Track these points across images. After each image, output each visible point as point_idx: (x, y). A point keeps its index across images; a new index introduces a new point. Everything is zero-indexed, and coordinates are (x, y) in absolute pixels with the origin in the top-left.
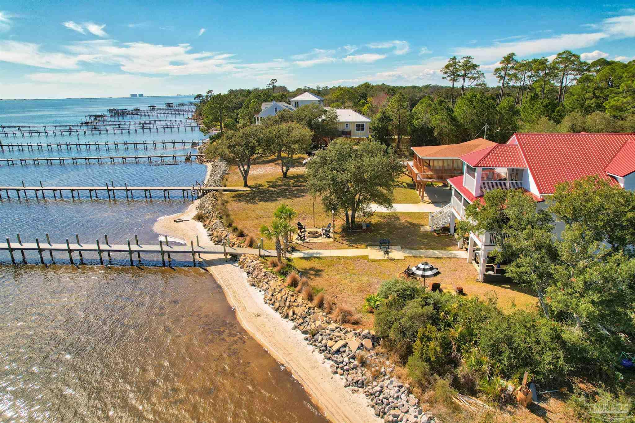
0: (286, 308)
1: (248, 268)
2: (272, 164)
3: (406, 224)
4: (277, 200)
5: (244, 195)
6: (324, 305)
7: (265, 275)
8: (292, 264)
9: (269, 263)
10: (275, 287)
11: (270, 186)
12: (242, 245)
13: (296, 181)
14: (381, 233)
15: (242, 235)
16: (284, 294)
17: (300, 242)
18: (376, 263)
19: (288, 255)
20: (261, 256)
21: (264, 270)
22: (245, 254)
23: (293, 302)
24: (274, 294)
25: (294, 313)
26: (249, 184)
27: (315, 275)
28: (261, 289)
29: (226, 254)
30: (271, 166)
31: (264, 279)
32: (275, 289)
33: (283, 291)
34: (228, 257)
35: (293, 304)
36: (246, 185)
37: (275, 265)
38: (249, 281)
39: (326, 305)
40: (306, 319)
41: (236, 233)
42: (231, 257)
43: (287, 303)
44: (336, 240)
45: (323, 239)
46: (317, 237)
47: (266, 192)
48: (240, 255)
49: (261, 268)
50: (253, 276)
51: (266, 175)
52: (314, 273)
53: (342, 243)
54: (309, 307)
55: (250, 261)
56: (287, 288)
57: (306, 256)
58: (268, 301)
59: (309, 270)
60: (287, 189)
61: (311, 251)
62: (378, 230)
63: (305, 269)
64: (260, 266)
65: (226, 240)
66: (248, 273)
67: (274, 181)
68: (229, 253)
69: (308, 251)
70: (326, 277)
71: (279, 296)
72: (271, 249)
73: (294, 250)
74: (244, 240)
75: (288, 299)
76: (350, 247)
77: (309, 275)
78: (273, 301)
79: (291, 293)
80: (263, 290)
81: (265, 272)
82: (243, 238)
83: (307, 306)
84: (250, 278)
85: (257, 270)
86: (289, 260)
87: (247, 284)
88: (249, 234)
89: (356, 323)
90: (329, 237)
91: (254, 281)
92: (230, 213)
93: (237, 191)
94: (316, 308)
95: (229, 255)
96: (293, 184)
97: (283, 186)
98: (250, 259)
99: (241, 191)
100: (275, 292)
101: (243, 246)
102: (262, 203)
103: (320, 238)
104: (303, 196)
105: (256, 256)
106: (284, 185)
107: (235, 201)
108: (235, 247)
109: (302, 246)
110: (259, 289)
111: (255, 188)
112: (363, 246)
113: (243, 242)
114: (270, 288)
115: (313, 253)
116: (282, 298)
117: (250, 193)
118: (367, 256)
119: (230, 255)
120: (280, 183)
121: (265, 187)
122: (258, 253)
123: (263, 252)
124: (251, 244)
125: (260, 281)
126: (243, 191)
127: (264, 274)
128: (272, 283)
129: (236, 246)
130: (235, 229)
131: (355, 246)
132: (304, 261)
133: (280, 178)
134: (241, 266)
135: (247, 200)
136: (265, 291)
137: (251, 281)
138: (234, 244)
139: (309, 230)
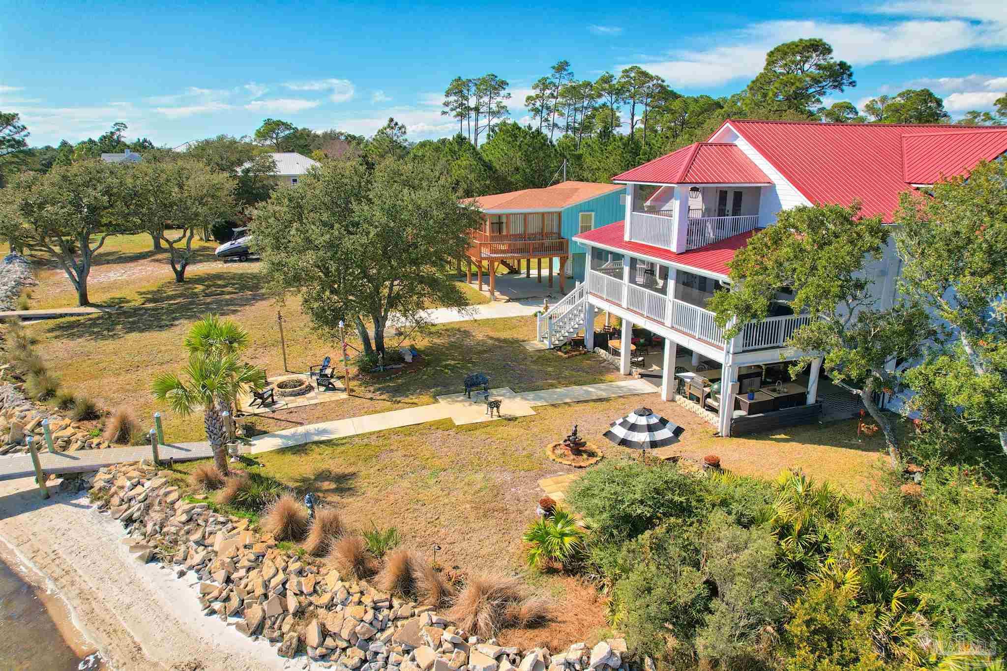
0: (289, 619)
1: (125, 506)
2: (142, 261)
3: (490, 342)
4: (172, 325)
5: (83, 324)
6: (419, 584)
7: (190, 520)
8: (263, 472)
9: (191, 480)
10: (231, 551)
11: (149, 301)
12: (96, 441)
13: (208, 287)
14: (450, 365)
15: (89, 414)
16: (272, 571)
17: (262, 410)
18: (478, 432)
19: (242, 449)
20: (162, 464)
21: (182, 505)
22: (108, 466)
23: (311, 595)
24: (235, 576)
25: (325, 633)
26: (91, 299)
27: (340, 491)
28: (183, 567)
29: (43, 476)
30: (142, 265)
31: (188, 533)
32: (235, 561)
33: (267, 561)
34: (49, 484)
35: (312, 599)
36: (84, 302)
37: (212, 484)
38: (137, 547)
39: (422, 584)
40: (373, 647)
41: (71, 413)
42: (60, 480)
43: (292, 603)
44: (353, 394)
45: (319, 396)
46: (303, 394)
47: (141, 312)
48: (94, 471)
49: (170, 499)
50: (149, 528)
51: (134, 282)
52: (333, 486)
53: (371, 399)
54: (375, 603)
55: (128, 484)
56: (276, 551)
57: (291, 443)
58: (217, 606)
59: (315, 480)
60: (191, 303)
61: (300, 429)
62: (440, 361)
63: (304, 480)
64: (167, 494)
65: (41, 434)
66: (129, 521)
67: (155, 289)
68: (52, 471)
69: (292, 430)
70: (371, 493)
71: (255, 581)
72: (187, 439)
73: (252, 432)
74: (100, 426)
75: (292, 586)
76: (397, 406)
77: (321, 495)
78: (235, 603)
79: (294, 566)
80: (191, 568)
81: (188, 512)
82: (94, 422)
83: (367, 600)
84: (137, 536)
85: (157, 508)
86: (248, 461)
87: (132, 559)
88: (113, 410)
89: (538, 622)
90: (334, 389)
91: (152, 544)
92: (47, 365)
93: (61, 316)
94: (396, 602)
95: (53, 476)
96: (203, 291)
97: (180, 297)
98: (129, 479)
99: (72, 315)
100: (236, 569)
101: (98, 445)
102: (135, 335)
103: (312, 394)
104: (234, 312)
105: (145, 467)
106: (181, 295)
107: (56, 337)
108: (72, 450)
109: (271, 421)
110: (177, 568)
111: (109, 306)
112: (425, 398)
113: (97, 432)
114: (214, 559)
115: (307, 434)
116: (266, 585)
117: (98, 318)
118: (450, 420)
119: (59, 476)
120: (170, 293)
121: (137, 304)
122: (151, 457)
123: (165, 453)
124: (124, 436)
125: (175, 542)
126: (79, 315)
127: (184, 518)
128: (218, 541)
129: (74, 446)
130: (67, 403)
131: (407, 400)
132: (289, 457)
133: (169, 283)
134: (100, 503)
135: (94, 333)
136: (198, 571)
137: (144, 547)
138: (68, 442)
139: (276, 379)
